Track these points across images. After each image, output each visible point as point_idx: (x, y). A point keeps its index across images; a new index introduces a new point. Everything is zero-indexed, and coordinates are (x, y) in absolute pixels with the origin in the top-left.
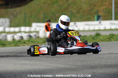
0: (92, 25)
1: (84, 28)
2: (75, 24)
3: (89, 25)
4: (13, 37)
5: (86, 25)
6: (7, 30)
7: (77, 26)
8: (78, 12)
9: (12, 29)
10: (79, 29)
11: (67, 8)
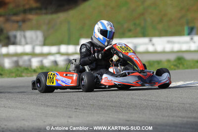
0: (179, 43)
1: (164, 48)
2: (151, 41)
3: (173, 42)
4: (41, 61)
5: (169, 42)
6: (38, 50)
7: (153, 45)
8: (161, 21)
9: (46, 49)
10: (156, 49)
11: (143, 14)
